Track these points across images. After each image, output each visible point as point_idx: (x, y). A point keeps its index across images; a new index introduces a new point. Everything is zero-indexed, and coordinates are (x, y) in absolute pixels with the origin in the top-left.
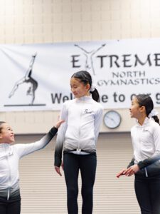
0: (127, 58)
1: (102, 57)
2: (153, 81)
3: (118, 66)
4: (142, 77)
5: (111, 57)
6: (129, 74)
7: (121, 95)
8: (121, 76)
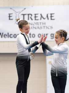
0: (37, 16)
1: (24, 15)
2: (49, 28)
3: (32, 19)
4: (44, 25)
5: (28, 15)
6: (37, 23)
7: (33, 34)
8: (33, 25)
